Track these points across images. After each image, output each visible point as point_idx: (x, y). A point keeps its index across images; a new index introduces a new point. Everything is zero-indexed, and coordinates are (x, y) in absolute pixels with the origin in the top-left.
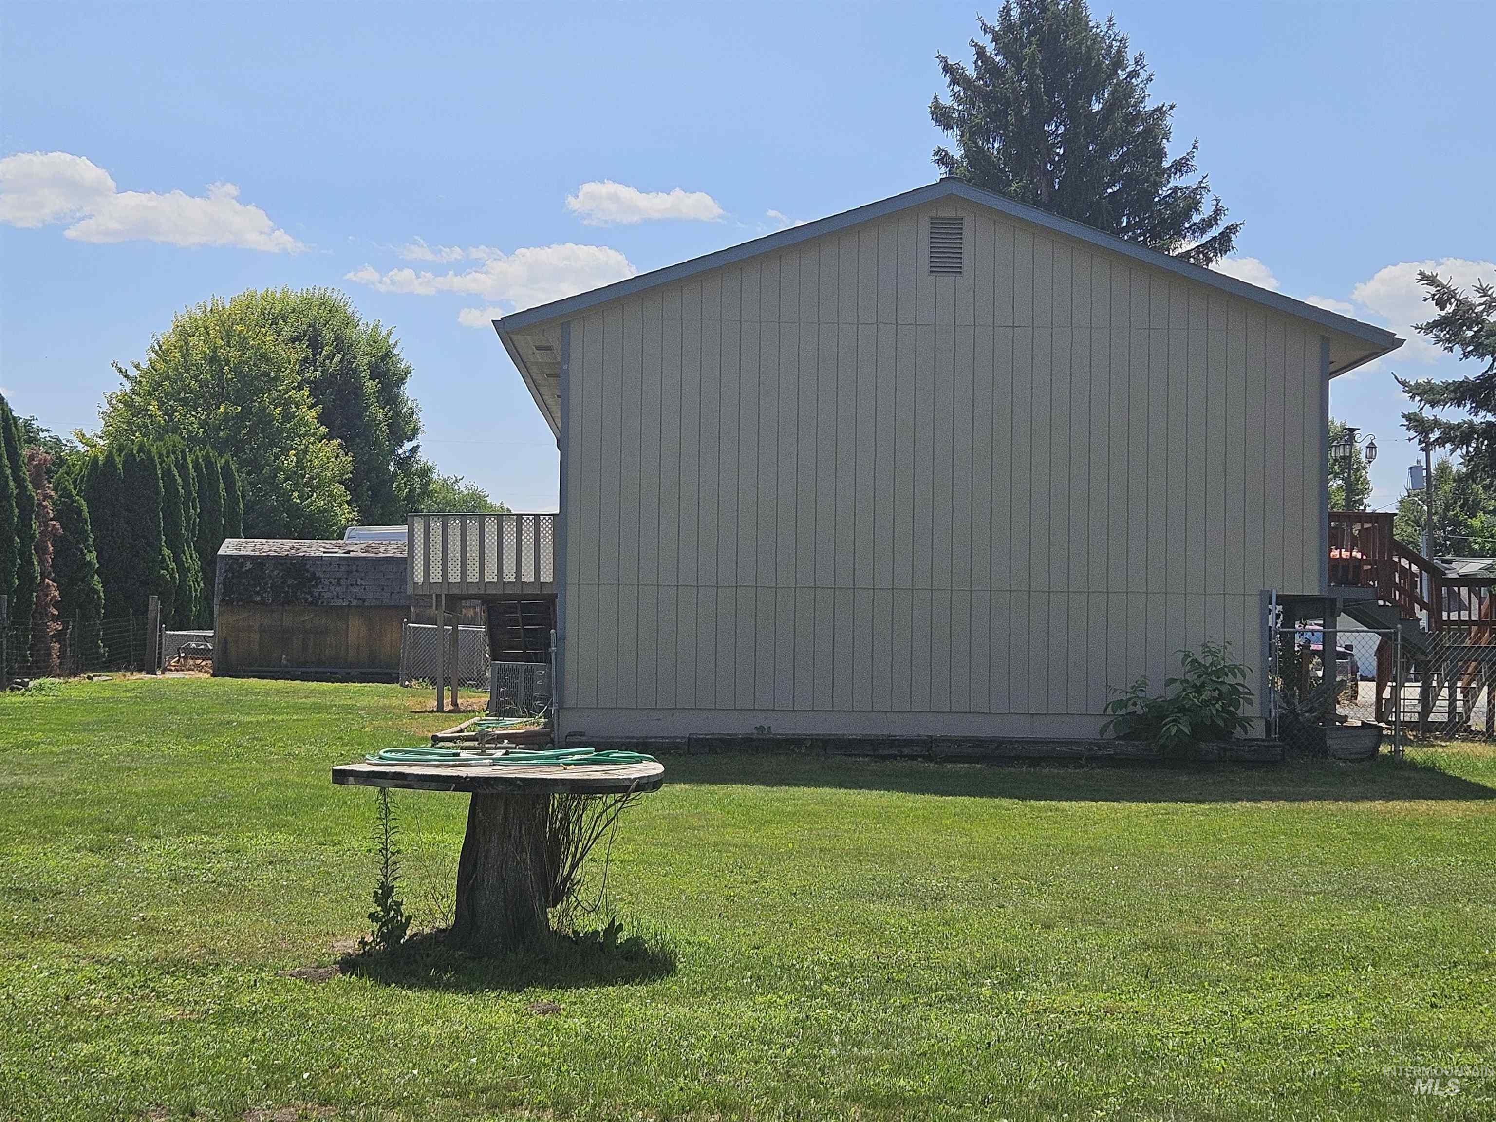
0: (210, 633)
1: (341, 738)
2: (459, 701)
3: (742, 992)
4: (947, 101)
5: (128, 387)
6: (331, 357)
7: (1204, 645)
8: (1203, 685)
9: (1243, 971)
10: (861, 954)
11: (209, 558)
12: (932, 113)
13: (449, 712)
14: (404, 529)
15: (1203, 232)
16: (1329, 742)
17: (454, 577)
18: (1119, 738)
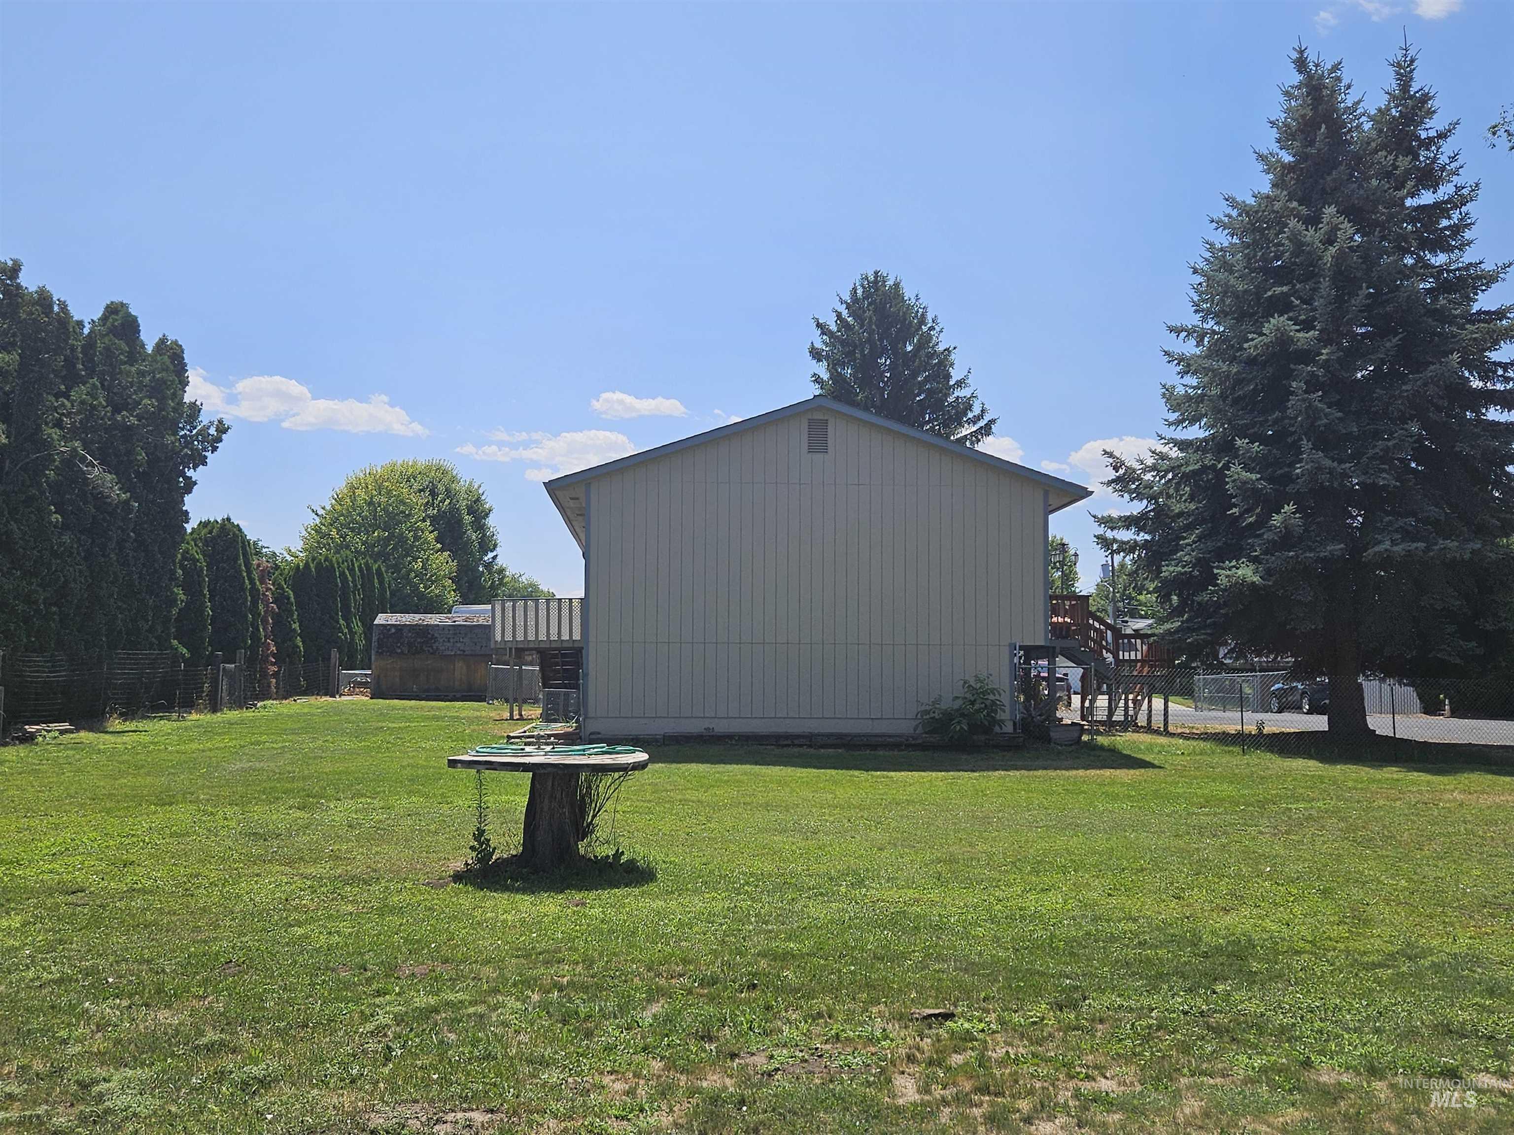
0: (369, 672)
1: (451, 737)
2: (523, 713)
3: (696, 891)
4: (819, 345)
5: (318, 521)
6: (443, 501)
7: (976, 676)
8: (975, 700)
9: (997, 875)
10: (768, 867)
11: (369, 626)
12: (810, 352)
13: (517, 720)
14: (489, 607)
15: (975, 423)
16: (1052, 734)
17: (520, 637)
18: (926, 733)
